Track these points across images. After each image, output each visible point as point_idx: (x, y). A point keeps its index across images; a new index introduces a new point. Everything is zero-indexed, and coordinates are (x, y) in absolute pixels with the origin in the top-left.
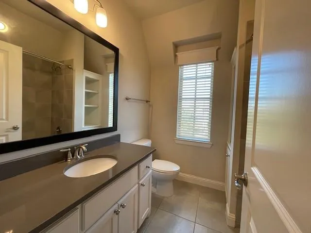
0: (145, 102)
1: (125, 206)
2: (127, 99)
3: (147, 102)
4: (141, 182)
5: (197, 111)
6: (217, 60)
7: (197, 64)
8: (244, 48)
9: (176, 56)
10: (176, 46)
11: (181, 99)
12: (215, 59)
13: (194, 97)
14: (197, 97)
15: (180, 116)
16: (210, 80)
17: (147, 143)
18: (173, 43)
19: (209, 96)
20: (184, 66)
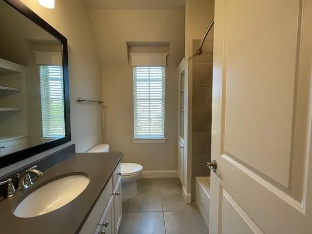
0: (98, 103)
1: (108, 224)
2: (79, 101)
3: (100, 102)
4: (115, 192)
5: (151, 111)
6: (167, 65)
7: (149, 66)
8: (191, 60)
9: (129, 56)
10: (129, 46)
11: (136, 100)
12: (165, 65)
13: (148, 97)
14: (151, 97)
15: (136, 117)
16: (161, 82)
17: (104, 149)
18: (127, 42)
19: (161, 97)
20: (137, 68)
